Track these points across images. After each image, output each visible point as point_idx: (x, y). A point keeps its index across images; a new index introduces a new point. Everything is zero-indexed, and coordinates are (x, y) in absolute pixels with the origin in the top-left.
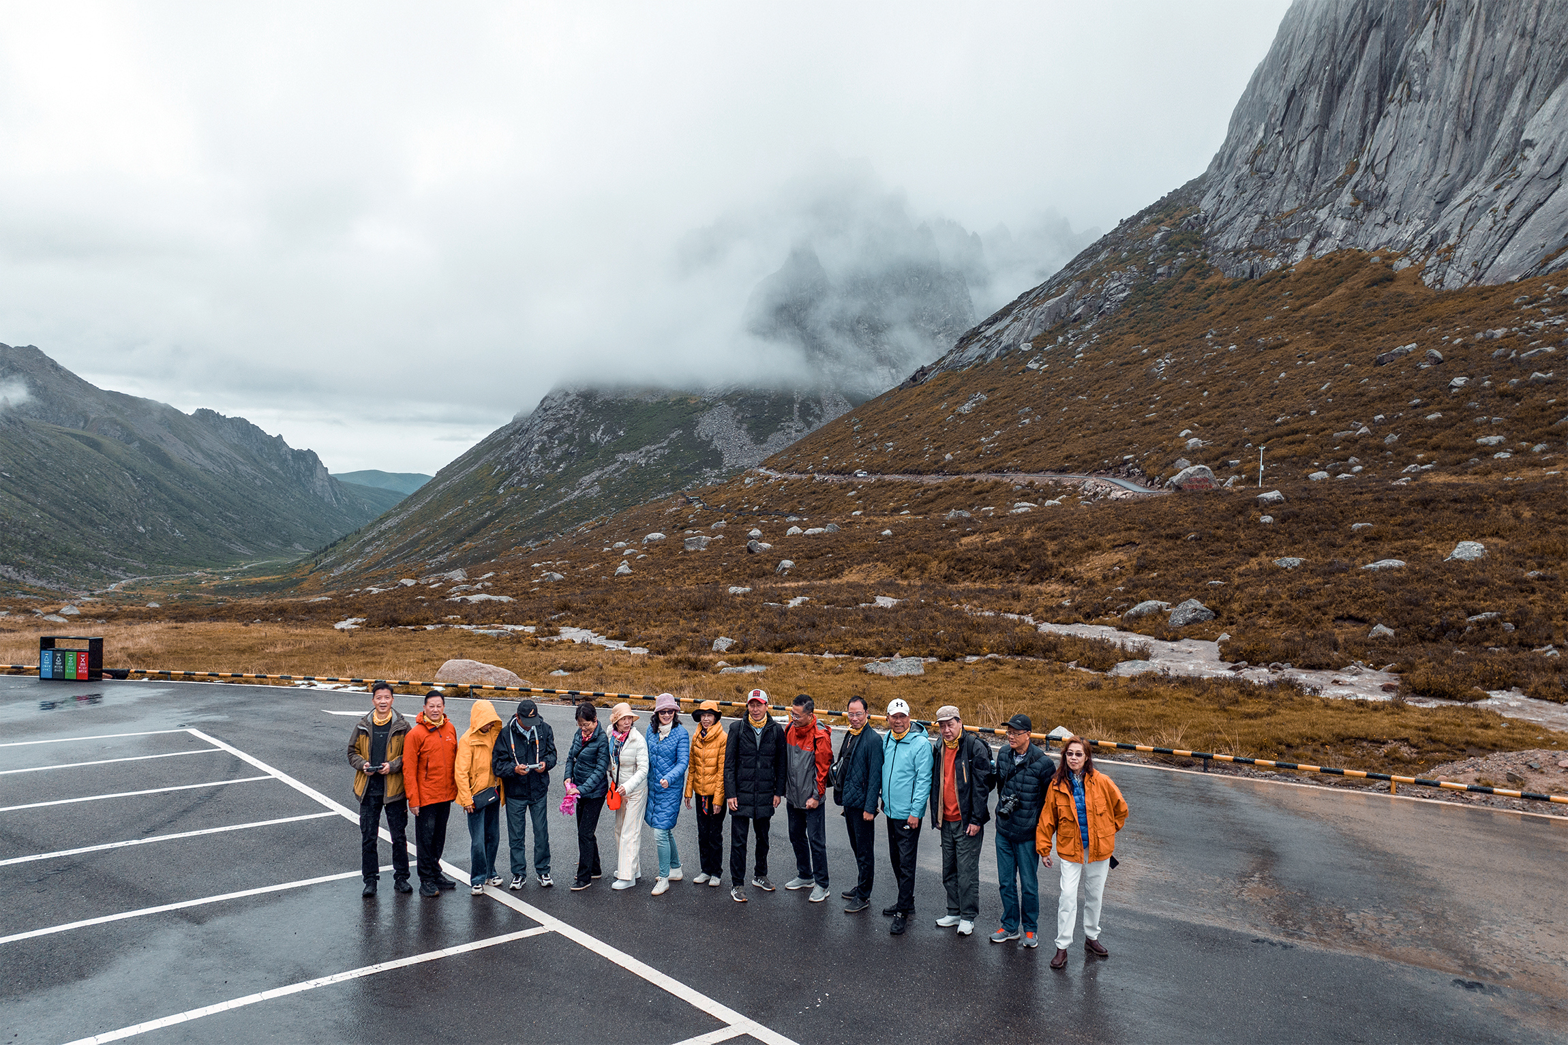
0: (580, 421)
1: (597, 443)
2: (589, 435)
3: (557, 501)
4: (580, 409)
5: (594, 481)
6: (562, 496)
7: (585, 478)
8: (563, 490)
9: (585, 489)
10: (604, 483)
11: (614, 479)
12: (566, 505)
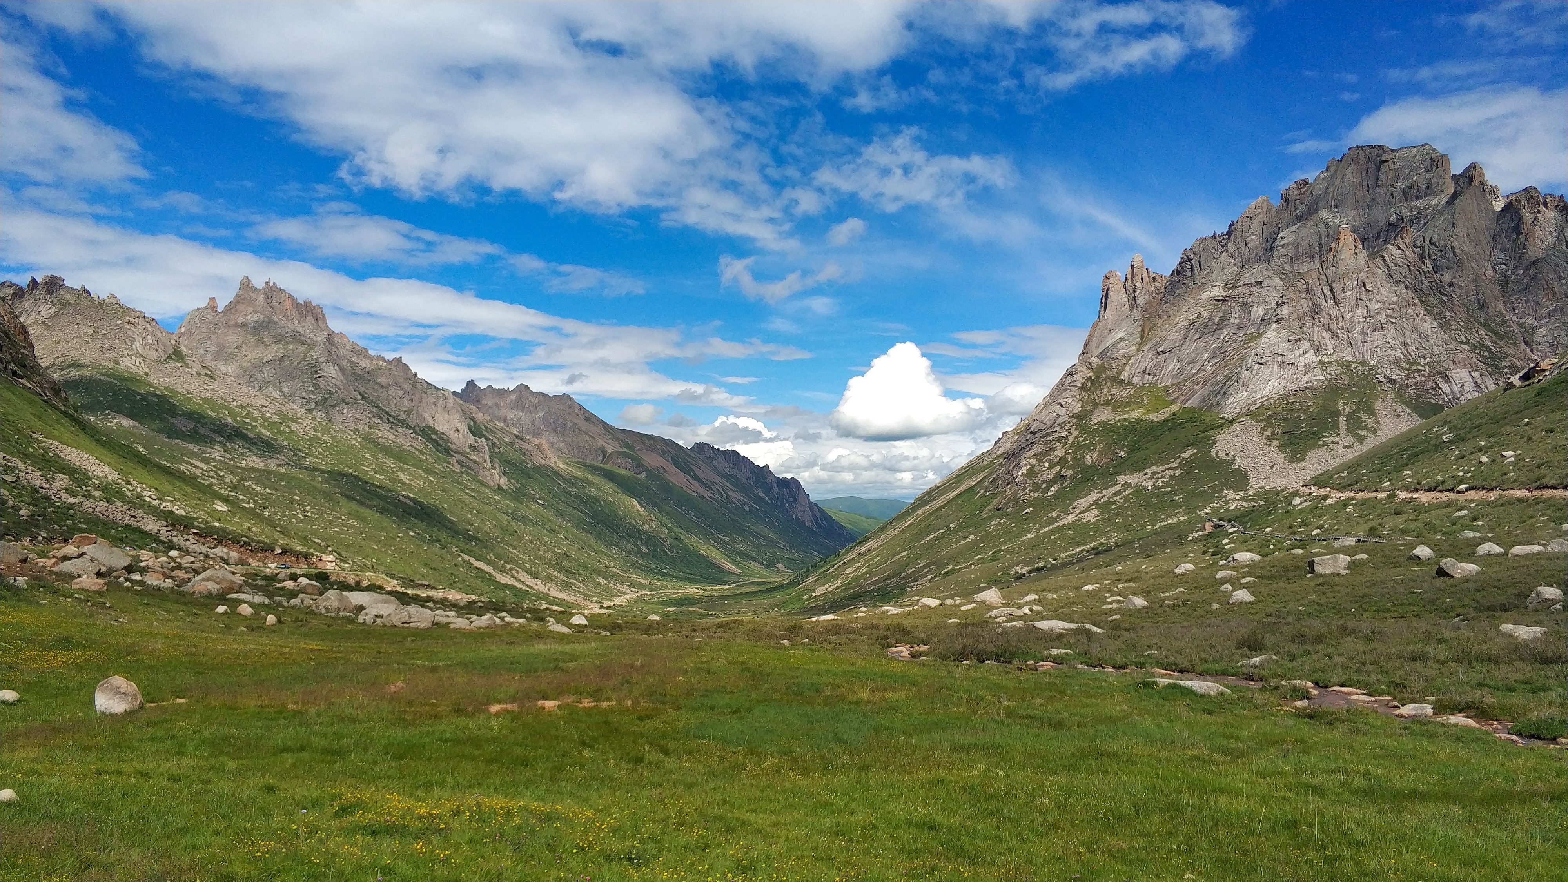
0: (1074, 442)
1: (1093, 464)
2: (1083, 458)
3: (1048, 525)
4: (1072, 430)
5: (1091, 505)
6: (1054, 520)
7: (1080, 501)
8: (1054, 514)
9: (1080, 513)
10: (1103, 507)
11: (1114, 502)
12: (1059, 529)
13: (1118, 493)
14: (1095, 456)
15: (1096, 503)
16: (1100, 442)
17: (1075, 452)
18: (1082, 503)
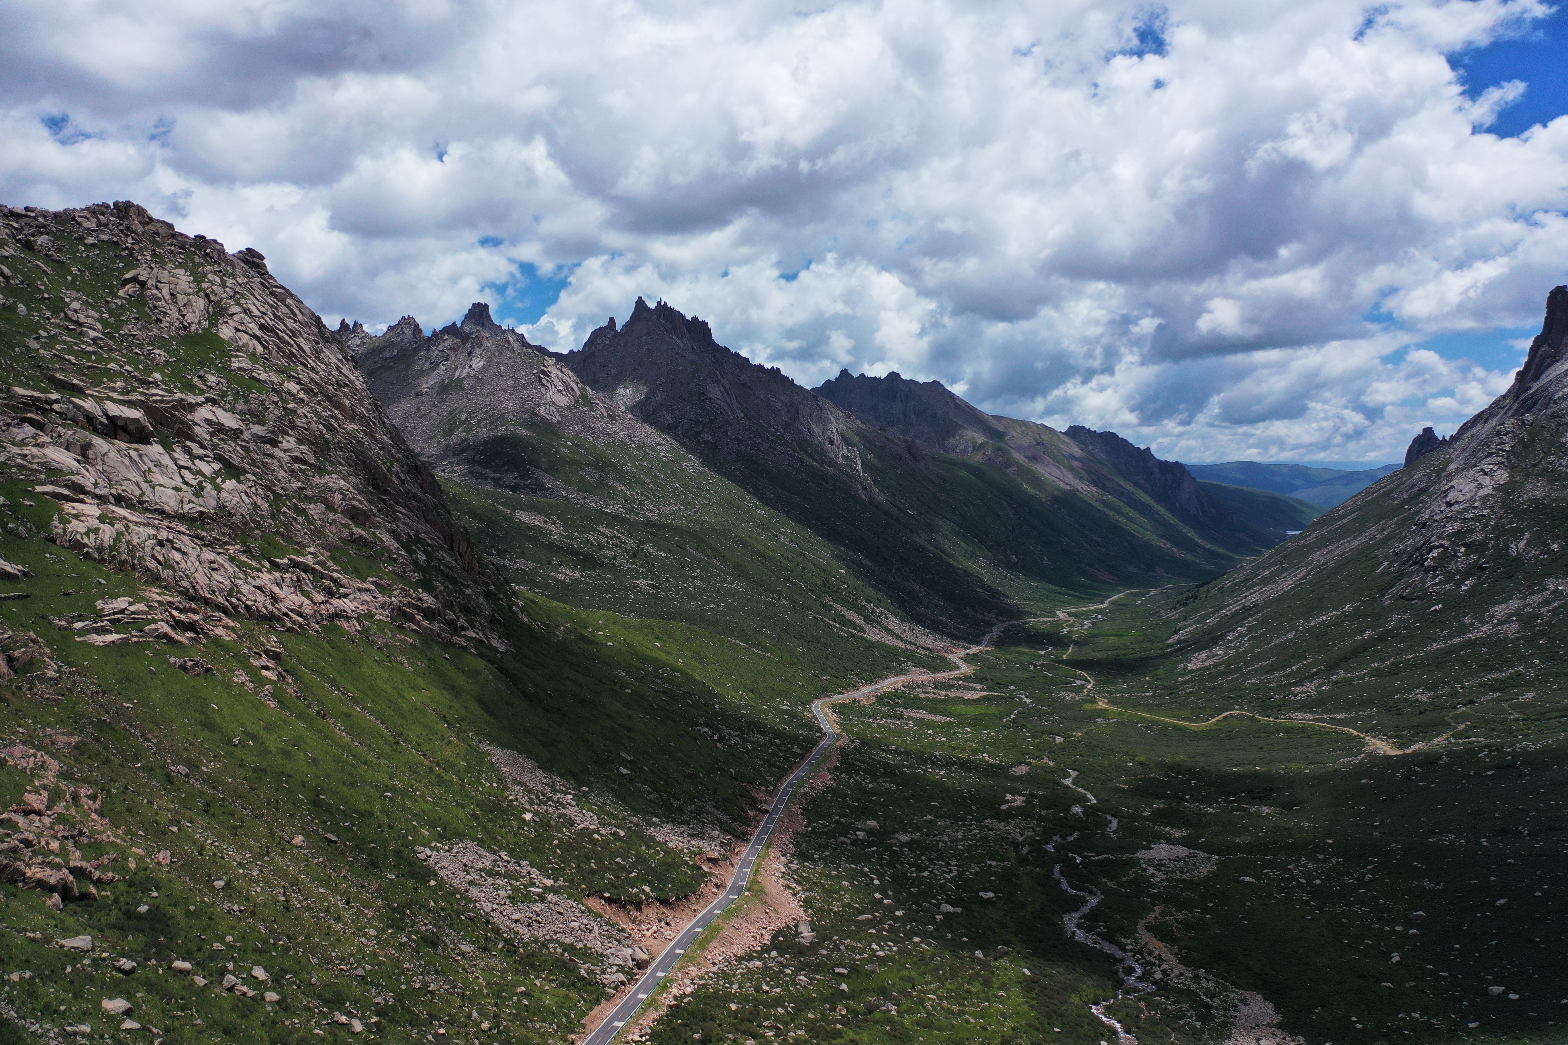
0: (1496, 524)
1: (1519, 558)
2: (1507, 547)
3: (1460, 634)
4: (1496, 509)
5: (1512, 615)
6: (1466, 629)
7: (1499, 608)
8: (1467, 620)
9: (1497, 624)
10: (1527, 620)
11: (1540, 616)
12: (1470, 644)
13: (1546, 603)
14: (1522, 545)
15: (1516, 613)
16: (1529, 528)
17: (1497, 538)
18: (1500, 610)
